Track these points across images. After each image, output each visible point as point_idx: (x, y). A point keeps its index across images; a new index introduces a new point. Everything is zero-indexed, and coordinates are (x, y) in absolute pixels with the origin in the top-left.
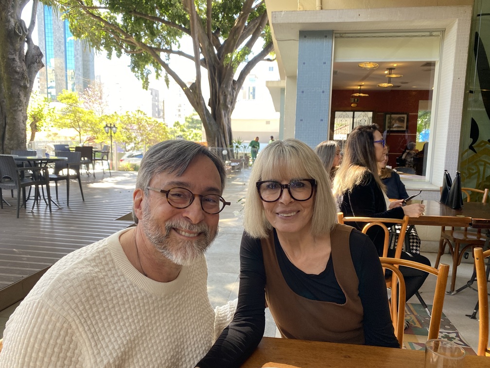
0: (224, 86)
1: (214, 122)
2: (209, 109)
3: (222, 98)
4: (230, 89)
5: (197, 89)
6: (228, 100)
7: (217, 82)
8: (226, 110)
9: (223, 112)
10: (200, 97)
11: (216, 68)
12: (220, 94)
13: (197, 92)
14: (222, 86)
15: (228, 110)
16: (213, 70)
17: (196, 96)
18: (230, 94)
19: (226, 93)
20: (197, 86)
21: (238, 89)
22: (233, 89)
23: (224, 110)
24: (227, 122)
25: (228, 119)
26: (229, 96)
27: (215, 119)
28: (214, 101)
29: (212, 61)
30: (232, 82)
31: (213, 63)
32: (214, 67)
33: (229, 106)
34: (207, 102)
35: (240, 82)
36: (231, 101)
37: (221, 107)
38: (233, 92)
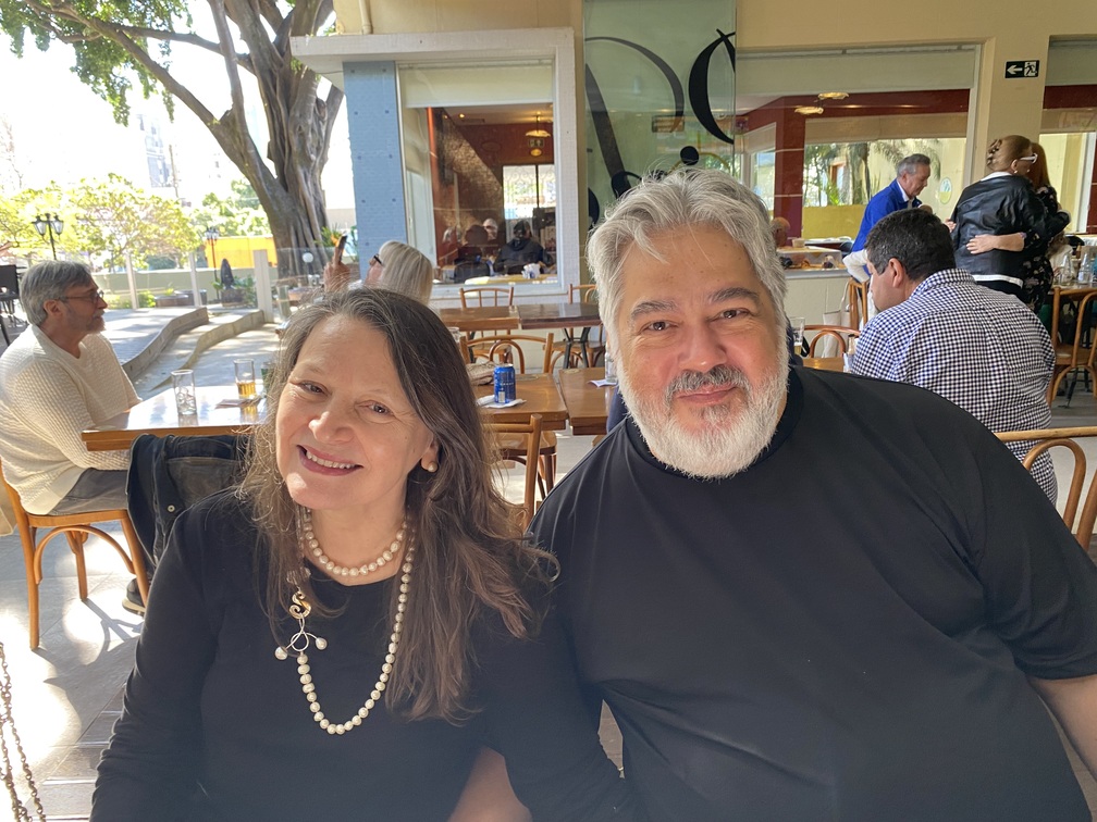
0: (298, 115)
1: (285, 193)
2: (271, 165)
3: (295, 140)
4: (310, 121)
5: (238, 124)
6: (308, 145)
7: (281, 106)
8: (308, 167)
9: (301, 172)
10: (245, 143)
11: (277, 74)
12: (291, 131)
13: (239, 129)
14: (292, 113)
15: (313, 165)
16: (269, 79)
17: (237, 139)
18: (313, 130)
19: (303, 129)
20: (237, 118)
21: (329, 119)
22: (319, 119)
23: (302, 166)
24: (312, 192)
25: (315, 185)
26: (310, 135)
27: (286, 188)
28: (279, 149)
29: (264, 59)
30: (313, 105)
31: (269, 63)
32: (271, 72)
33: (313, 157)
34: (263, 152)
35: (333, 102)
36: (315, 145)
37: (296, 159)
38: (319, 127)
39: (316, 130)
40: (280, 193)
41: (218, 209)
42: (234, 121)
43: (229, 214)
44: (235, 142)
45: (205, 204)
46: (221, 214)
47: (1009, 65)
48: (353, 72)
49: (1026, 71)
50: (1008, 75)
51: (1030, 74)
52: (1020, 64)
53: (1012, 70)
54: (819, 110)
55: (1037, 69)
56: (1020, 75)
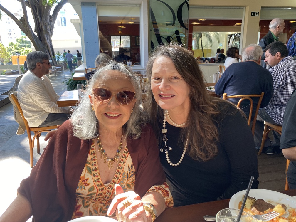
0: (44, 19)
1: (41, 43)
2: (36, 34)
3: (43, 27)
4: (48, 21)
5: (26, 22)
6: (48, 28)
7: (38, 16)
8: (48, 35)
9: (46, 36)
10: (28, 27)
11: (37, 7)
12: (42, 24)
13: (26, 23)
14: (42, 19)
15: (49, 34)
16: (34, 9)
17: (26, 26)
18: (49, 24)
19: (46, 23)
20: (25, 19)
21: (53, 21)
22: (51, 21)
23: (46, 35)
24: (49, 42)
25: (50, 40)
26: (48, 26)
27: (41, 41)
28: (38, 28)
29: (33, 2)
30: (49, 17)
31: (34, 3)
32: (35, 6)
33: (49, 32)
34: (33, 30)
35: (54, 16)
36: (50, 29)
37: (44, 32)
38: (51, 23)
39: (50, 24)
40: (39, 42)
41: (14, 47)
42: (24, 20)
43: (17, 49)
44: (25, 27)
45: (10, 46)
46: (15, 49)
47: (252, 13)
48: (84, 5)
49: (256, 14)
50: (252, 15)
51: (257, 15)
52: (255, 13)
53: (253, 14)
54: (197, 23)
55: (258, 14)
56: (254, 15)
